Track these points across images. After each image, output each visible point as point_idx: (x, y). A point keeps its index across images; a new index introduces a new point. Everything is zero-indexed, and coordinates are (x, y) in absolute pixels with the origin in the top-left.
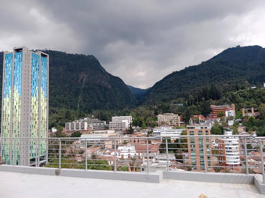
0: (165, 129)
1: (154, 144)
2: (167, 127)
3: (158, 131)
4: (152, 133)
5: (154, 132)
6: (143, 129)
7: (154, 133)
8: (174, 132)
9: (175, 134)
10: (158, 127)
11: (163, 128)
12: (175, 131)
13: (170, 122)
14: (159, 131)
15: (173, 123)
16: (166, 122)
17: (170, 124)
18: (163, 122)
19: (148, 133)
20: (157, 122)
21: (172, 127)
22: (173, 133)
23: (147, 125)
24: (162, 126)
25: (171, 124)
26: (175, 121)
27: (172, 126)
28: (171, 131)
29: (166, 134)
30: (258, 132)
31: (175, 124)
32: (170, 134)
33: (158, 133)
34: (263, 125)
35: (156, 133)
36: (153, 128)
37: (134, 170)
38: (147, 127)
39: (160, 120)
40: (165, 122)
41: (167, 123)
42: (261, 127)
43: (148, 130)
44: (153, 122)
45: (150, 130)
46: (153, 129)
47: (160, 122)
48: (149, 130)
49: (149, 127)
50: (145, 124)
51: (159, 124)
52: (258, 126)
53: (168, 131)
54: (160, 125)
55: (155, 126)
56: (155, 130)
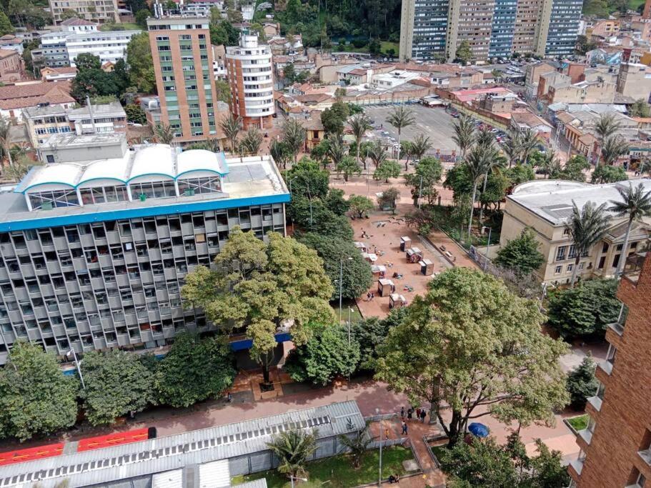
0: (80, 31)
1: (52, 80)
2: (83, 27)
3: (56, 41)
4: (40, 46)
5: (44, 42)
6: (5, 34)
7: (45, 46)
8: (106, 42)
9: (109, 45)
10: (54, 27)
11: (70, 29)
12: (109, 39)
13: (90, 10)
14: (62, 40)
15: (99, 15)
16: (75, 10)
17: (89, 16)
18: (67, 9)
19: (25, 46)
20: (48, 10)
21: (98, 24)
22: (104, 45)
23: (17, 22)
24: (66, 24)
25: (93, 15)
26: (103, 9)
27: (96, 21)
28: (98, 39)
29: (85, 46)
30: (306, 38)
31: (106, 16)
32: (95, 46)
33: (57, 45)
34: (315, 18)
35: (50, 46)
36: (38, 29)
37: (10, 159)
38: (17, 28)
39: (56, 4)
40: (72, 11)
41: (80, 13)
42: (312, 25)
43: (21, 37)
44: (33, 10)
45: (31, 38)
46: (37, 34)
47: (56, 11)
48: (25, 38)
49: (25, 29)
50: (7, 18)
51: (56, 16)
52: (306, 21)
53: (89, 40)
54: (60, 19)
55: (43, 25)
56: (46, 38)
